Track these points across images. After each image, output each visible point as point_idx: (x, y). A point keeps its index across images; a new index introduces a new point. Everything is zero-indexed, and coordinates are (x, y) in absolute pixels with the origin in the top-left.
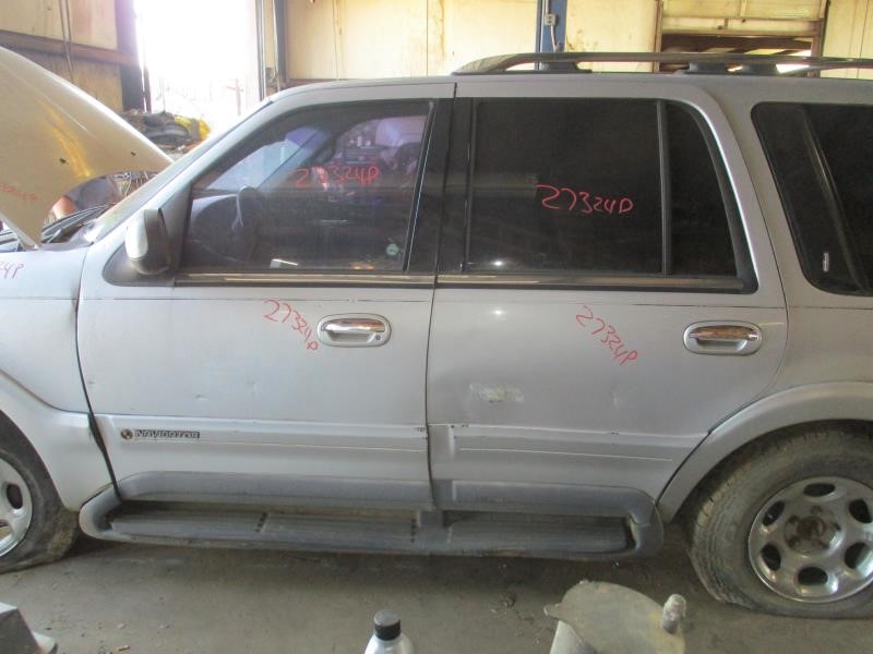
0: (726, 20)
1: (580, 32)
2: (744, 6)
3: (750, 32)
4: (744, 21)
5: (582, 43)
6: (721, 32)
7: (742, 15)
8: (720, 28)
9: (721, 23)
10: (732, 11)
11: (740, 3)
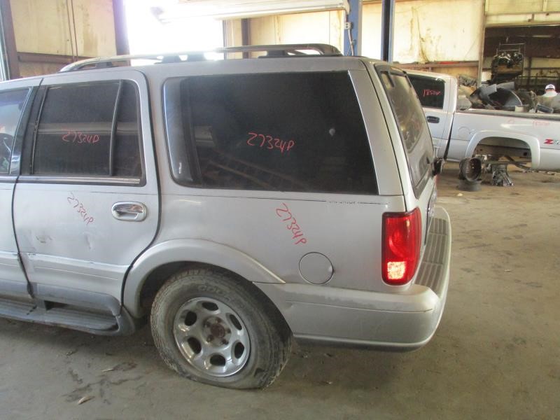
0: (533, 16)
1: (428, 30)
2: (545, 4)
3: (552, 22)
4: (548, 14)
5: (430, 37)
6: (530, 23)
7: (544, 10)
8: (529, 20)
9: (530, 17)
10: (536, 8)
11: (543, 2)
